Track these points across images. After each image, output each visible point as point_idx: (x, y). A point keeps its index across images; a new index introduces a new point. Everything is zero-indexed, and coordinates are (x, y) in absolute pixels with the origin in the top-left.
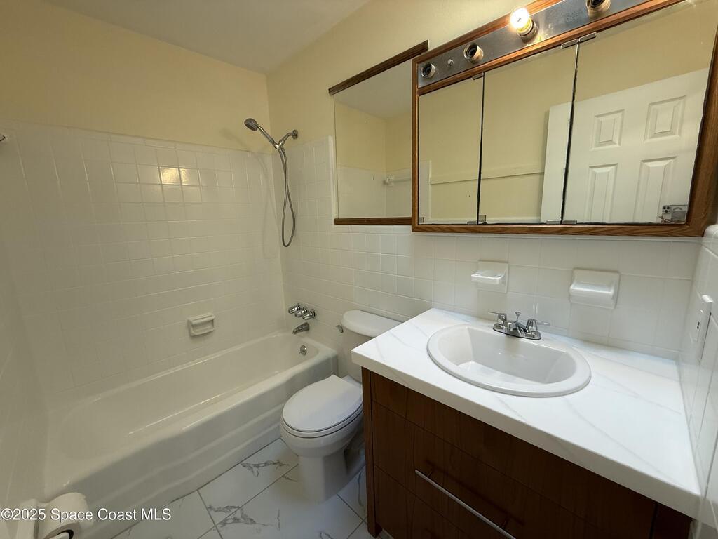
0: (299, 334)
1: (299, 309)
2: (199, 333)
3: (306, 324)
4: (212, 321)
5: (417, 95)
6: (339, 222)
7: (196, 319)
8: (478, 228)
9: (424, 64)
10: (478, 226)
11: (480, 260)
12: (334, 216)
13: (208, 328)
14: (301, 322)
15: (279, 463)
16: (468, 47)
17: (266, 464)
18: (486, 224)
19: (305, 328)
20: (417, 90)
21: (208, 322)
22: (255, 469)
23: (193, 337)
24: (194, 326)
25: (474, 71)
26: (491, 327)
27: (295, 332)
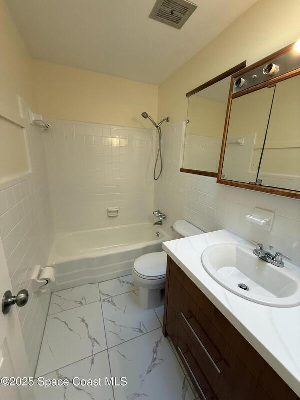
0: (157, 226)
1: (159, 213)
2: (112, 216)
3: (161, 222)
4: (118, 211)
5: (231, 99)
6: (182, 170)
7: (111, 209)
8: (256, 187)
9: (237, 79)
10: (255, 186)
11: (257, 208)
12: (181, 167)
13: (115, 214)
14: (157, 220)
15: (133, 285)
16: (267, 66)
17: (128, 283)
18: (261, 185)
19: (160, 223)
20: (232, 95)
21: (116, 211)
22: (123, 283)
23: (109, 217)
24: (110, 212)
25: (270, 82)
26: (252, 250)
27: (155, 225)
